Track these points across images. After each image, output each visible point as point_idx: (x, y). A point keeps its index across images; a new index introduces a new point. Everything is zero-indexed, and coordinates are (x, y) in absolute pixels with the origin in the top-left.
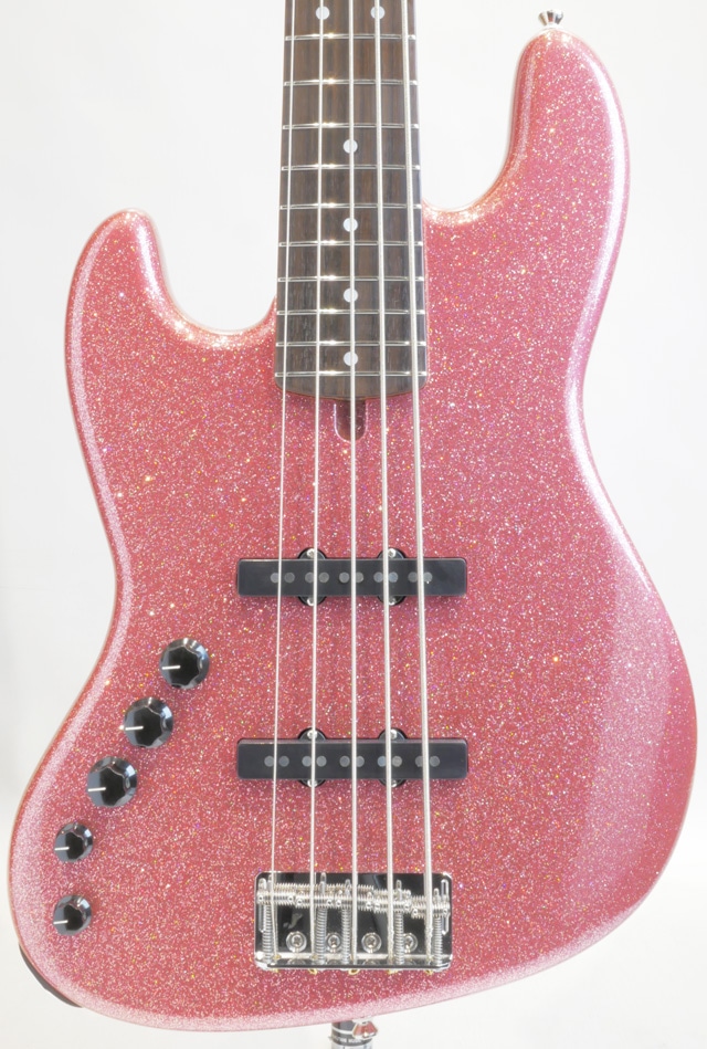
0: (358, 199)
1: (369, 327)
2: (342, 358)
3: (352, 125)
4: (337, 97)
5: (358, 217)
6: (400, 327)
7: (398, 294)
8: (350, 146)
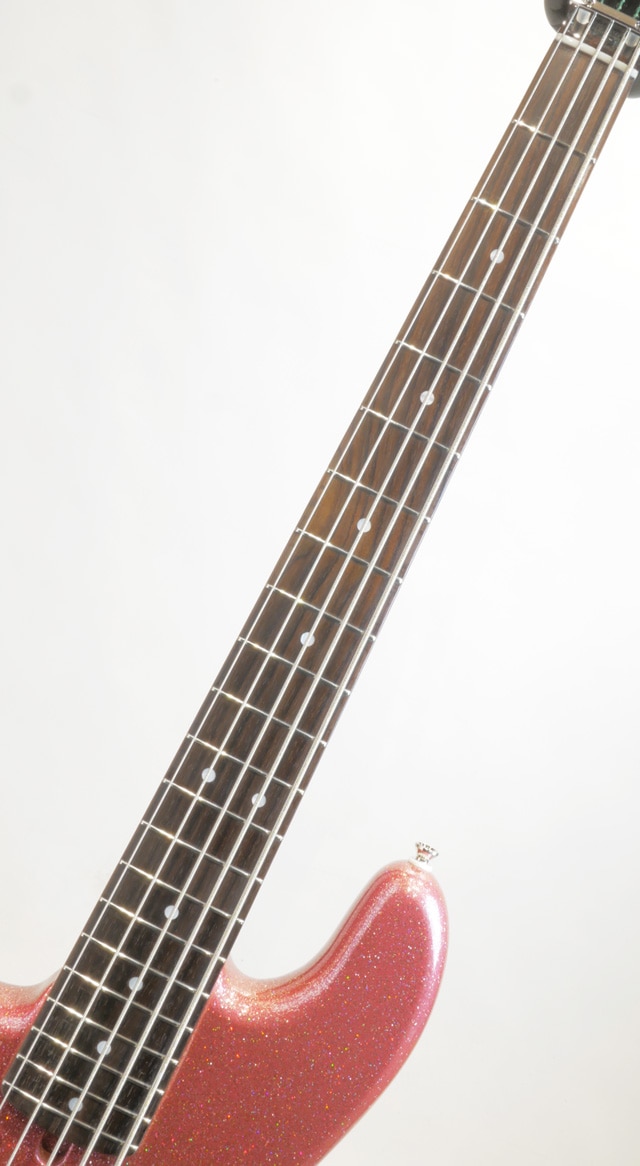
0: (154, 964)
1: (107, 1082)
2: (68, 1100)
3: (183, 893)
4: (183, 859)
5: (146, 981)
6: (133, 1096)
7: (147, 1066)
8: (172, 913)
